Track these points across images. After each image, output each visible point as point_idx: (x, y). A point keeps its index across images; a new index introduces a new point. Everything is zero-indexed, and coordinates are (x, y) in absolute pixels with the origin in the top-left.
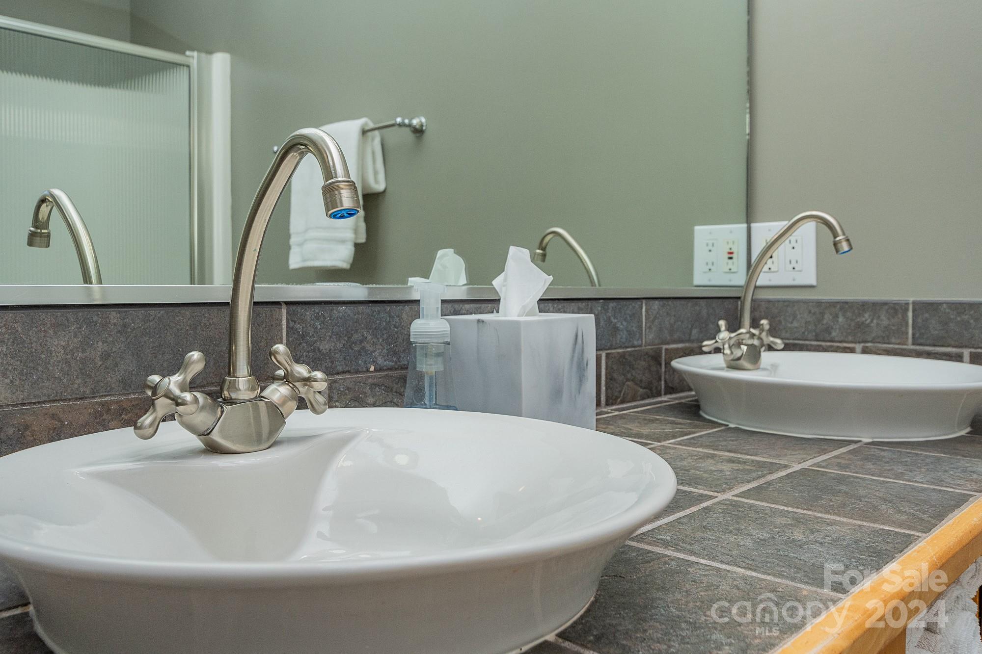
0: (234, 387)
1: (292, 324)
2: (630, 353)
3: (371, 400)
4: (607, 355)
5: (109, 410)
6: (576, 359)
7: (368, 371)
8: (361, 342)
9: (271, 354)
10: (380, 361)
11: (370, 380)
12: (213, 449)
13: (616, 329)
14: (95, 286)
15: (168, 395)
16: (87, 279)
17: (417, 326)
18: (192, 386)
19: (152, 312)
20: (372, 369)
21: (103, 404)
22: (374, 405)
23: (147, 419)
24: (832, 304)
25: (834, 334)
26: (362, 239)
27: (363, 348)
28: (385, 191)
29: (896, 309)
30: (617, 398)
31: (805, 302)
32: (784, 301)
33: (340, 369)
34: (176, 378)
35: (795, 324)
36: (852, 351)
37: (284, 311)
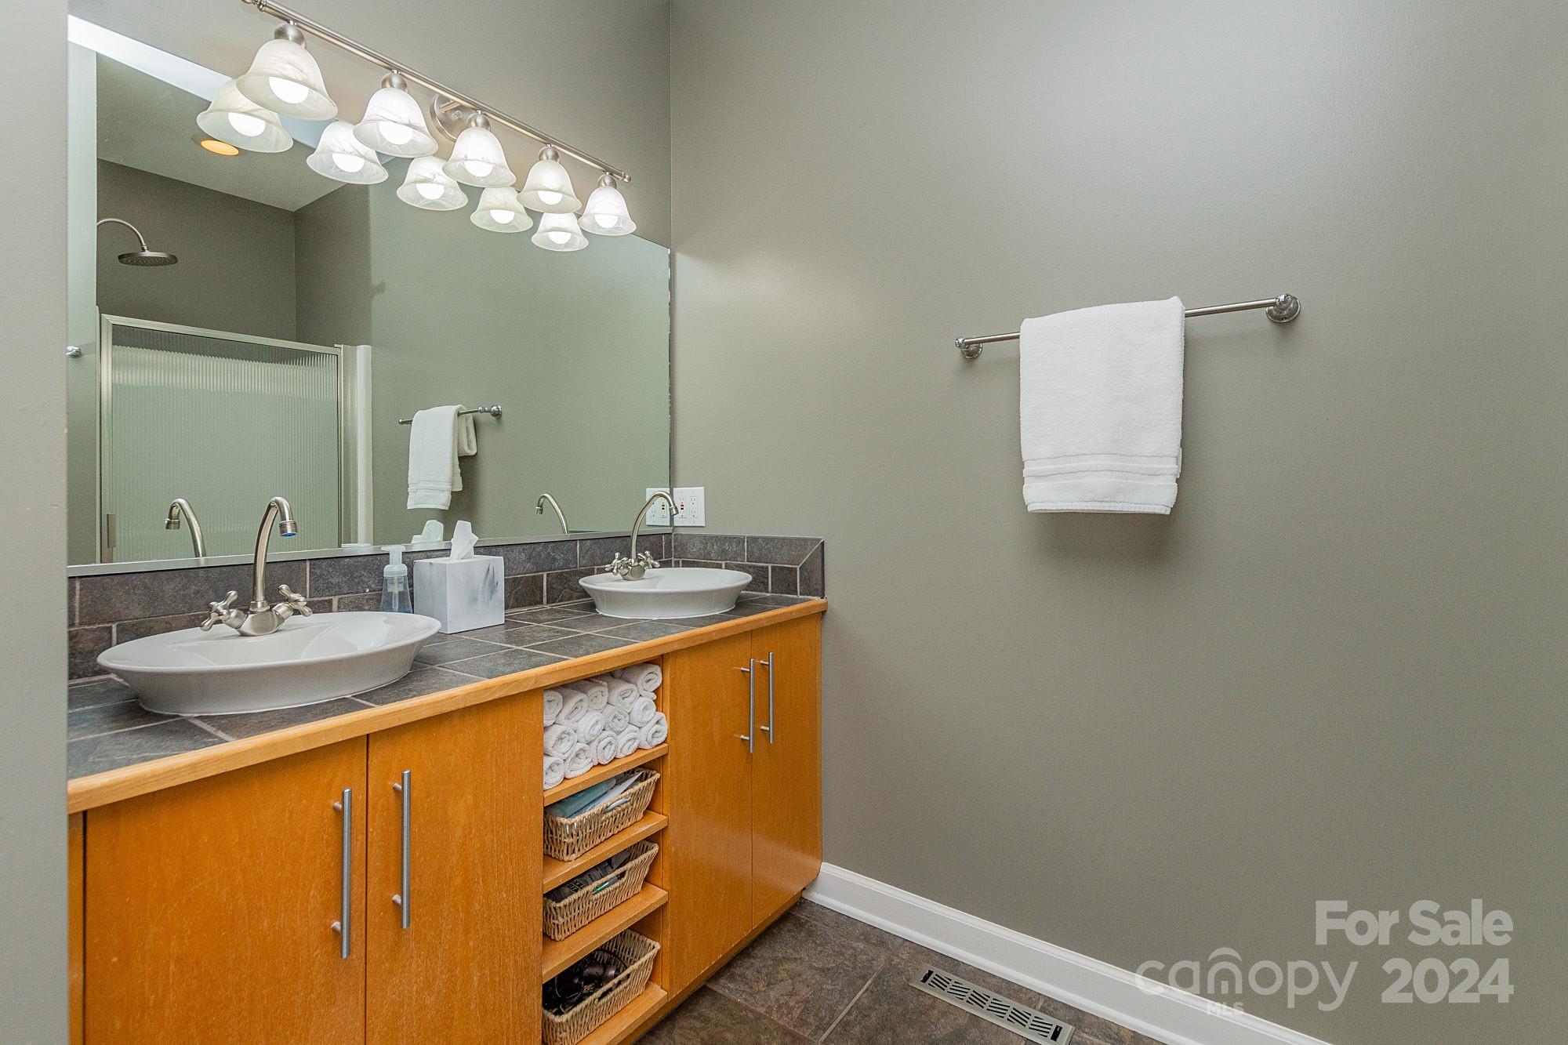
0: (255, 605)
1: (313, 570)
2: (567, 573)
3: (367, 608)
4: (548, 575)
5: (199, 618)
6: (488, 580)
7: (365, 592)
8: (360, 576)
9: (279, 590)
10: (373, 586)
11: (367, 597)
12: (243, 635)
13: (554, 559)
14: (202, 559)
15: (217, 611)
16: (197, 555)
17: (387, 568)
18: (232, 606)
19: (224, 569)
20: (368, 590)
21: (195, 615)
22: (369, 610)
23: (207, 623)
24: (712, 537)
25: (712, 555)
26: (459, 488)
27: (362, 580)
28: (476, 454)
29: (739, 540)
30: (556, 599)
31: (699, 536)
32: (689, 535)
33: (345, 592)
34: (222, 603)
35: (695, 550)
36: (719, 566)
37: (308, 563)
